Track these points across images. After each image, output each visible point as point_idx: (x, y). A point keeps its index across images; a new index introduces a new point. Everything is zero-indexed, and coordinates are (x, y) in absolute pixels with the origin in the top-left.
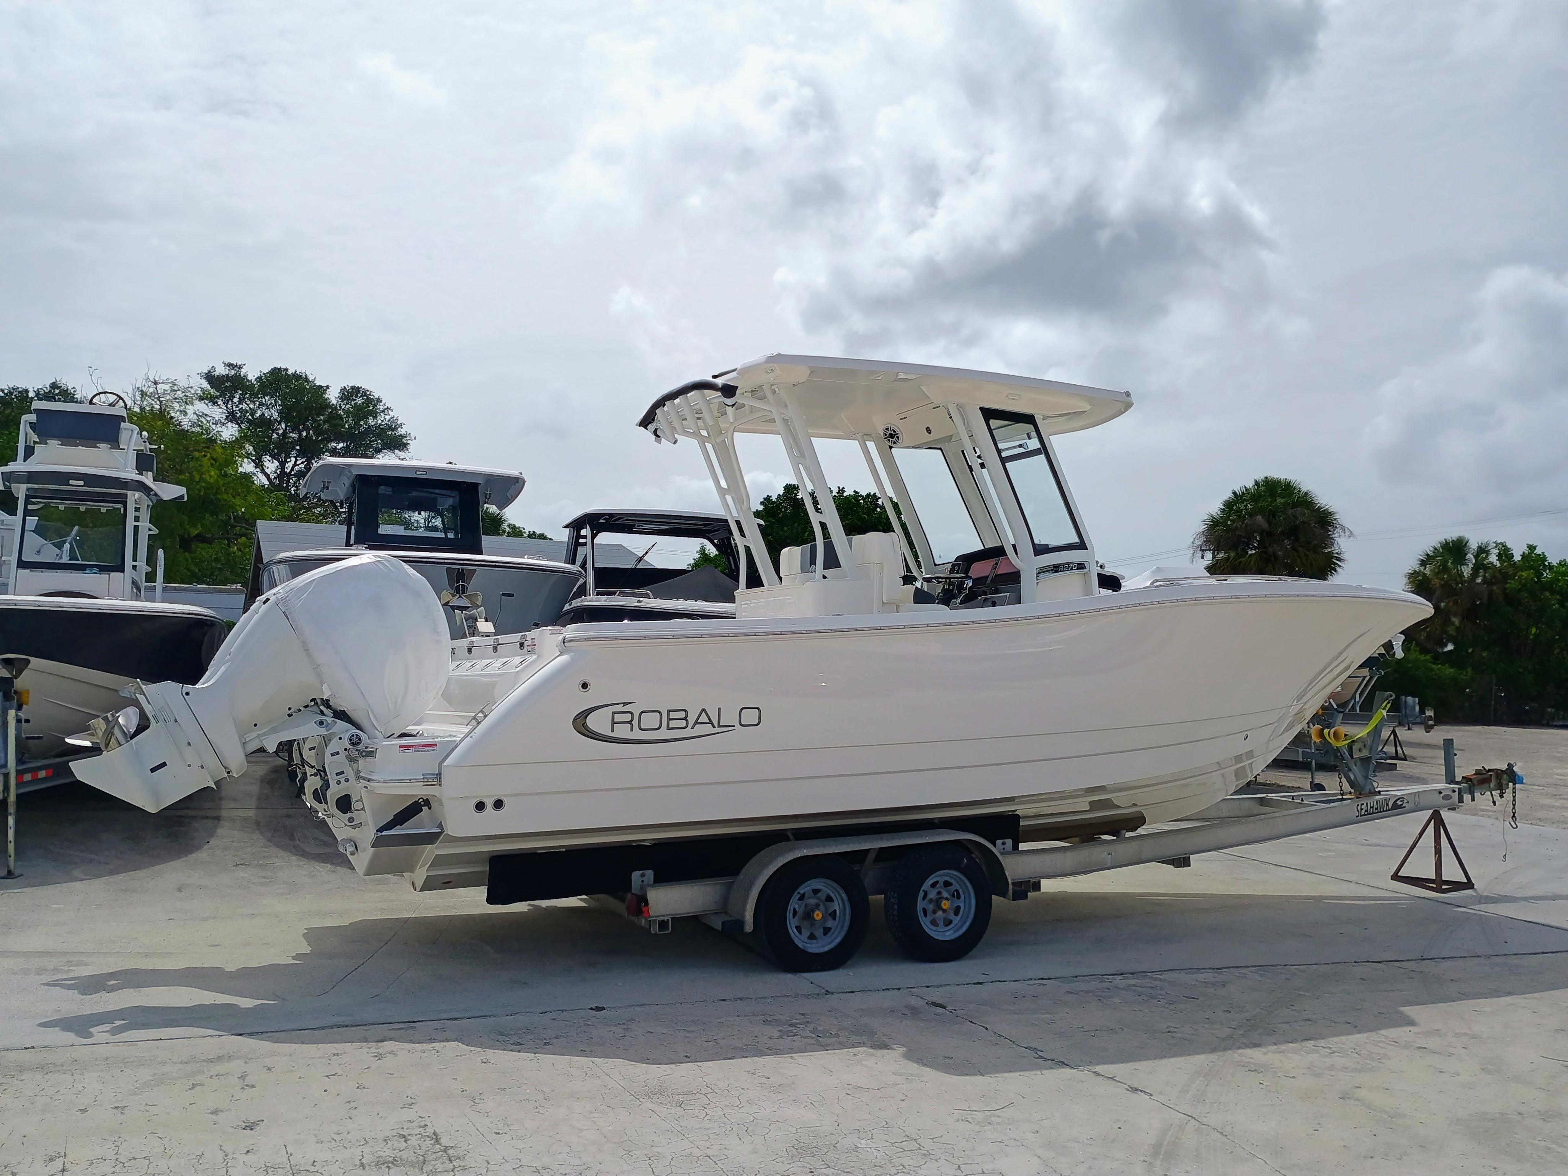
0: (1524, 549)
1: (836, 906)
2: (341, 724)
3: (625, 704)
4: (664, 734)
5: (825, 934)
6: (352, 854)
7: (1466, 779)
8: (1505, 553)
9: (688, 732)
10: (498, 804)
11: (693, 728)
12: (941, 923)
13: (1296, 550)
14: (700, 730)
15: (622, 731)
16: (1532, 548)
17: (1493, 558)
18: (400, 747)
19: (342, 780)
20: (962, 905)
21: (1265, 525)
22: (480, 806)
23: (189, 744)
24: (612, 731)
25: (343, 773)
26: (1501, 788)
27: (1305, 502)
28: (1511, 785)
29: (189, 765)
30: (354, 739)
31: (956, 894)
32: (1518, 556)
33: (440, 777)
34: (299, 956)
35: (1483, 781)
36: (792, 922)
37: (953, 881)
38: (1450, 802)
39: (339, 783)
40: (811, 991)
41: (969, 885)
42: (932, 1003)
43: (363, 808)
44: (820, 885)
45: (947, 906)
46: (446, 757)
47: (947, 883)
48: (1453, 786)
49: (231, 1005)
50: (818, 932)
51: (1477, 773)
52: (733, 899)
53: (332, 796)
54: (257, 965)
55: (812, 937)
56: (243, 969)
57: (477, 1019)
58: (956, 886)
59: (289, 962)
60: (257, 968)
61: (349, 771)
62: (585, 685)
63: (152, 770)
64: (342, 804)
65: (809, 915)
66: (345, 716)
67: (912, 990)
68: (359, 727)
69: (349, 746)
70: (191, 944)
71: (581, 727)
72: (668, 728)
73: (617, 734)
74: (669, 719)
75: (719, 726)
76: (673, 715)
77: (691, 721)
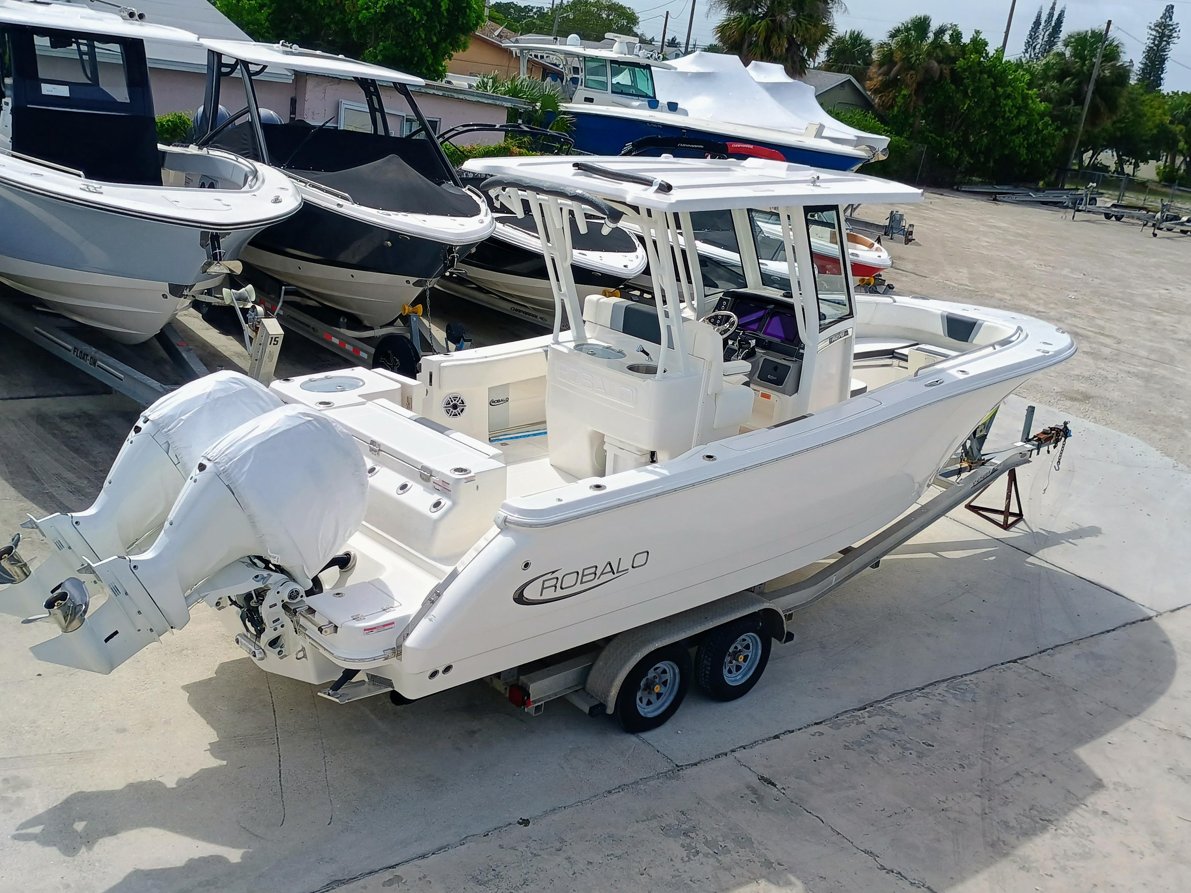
0: (972, 34)
1: (669, 676)
2: (277, 577)
3: (553, 572)
4: (579, 587)
5: (658, 699)
6: (262, 659)
7: (1037, 437)
8: (956, 36)
9: (595, 582)
10: (448, 669)
11: (598, 578)
12: (734, 670)
13: (800, 22)
14: (604, 578)
15: (549, 594)
16: (977, 32)
17: (947, 38)
18: (365, 630)
19: (279, 627)
20: (750, 655)
22: (434, 674)
23: (139, 612)
24: (541, 595)
25: (278, 619)
26: (1057, 441)
28: (1063, 439)
29: (139, 630)
30: (293, 595)
31: (747, 647)
32: (966, 39)
33: (397, 651)
34: (215, 749)
35: (1048, 439)
36: (639, 695)
37: (747, 638)
38: (1024, 459)
39: (275, 629)
40: (664, 767)
41: (758, 640)
42: (762, 779)
43: (305, 656)
44: (661, 665)
45: (741, 658)
46: (405, 635)
47: (744, 640)
48: (1029, 446)
49: (219, 859)
50: (653, 698)
51: (1044, 432)
52: (594, 680)
53: (265, 638)
54: (188, 772)
55: (649, 703)
56: (181, 782)
57: (442, 855)
58: (749, 641)
59: (213, 762)
60: (192, 779)
61: (286, 619)
62: (527, 565)
63: (107, 640)
64: (273, 643)
65: (649, 687)
66: (279, 569)
67: (735, 754)
68: (291, 578)
69: (287, 600)
70: (97, 730)
71: (520, 599)
72: (582, 583)
73: (545, 597)
74: (583, 576)
75: (618, 572)
76: (586, 572)
77: (598, 573)
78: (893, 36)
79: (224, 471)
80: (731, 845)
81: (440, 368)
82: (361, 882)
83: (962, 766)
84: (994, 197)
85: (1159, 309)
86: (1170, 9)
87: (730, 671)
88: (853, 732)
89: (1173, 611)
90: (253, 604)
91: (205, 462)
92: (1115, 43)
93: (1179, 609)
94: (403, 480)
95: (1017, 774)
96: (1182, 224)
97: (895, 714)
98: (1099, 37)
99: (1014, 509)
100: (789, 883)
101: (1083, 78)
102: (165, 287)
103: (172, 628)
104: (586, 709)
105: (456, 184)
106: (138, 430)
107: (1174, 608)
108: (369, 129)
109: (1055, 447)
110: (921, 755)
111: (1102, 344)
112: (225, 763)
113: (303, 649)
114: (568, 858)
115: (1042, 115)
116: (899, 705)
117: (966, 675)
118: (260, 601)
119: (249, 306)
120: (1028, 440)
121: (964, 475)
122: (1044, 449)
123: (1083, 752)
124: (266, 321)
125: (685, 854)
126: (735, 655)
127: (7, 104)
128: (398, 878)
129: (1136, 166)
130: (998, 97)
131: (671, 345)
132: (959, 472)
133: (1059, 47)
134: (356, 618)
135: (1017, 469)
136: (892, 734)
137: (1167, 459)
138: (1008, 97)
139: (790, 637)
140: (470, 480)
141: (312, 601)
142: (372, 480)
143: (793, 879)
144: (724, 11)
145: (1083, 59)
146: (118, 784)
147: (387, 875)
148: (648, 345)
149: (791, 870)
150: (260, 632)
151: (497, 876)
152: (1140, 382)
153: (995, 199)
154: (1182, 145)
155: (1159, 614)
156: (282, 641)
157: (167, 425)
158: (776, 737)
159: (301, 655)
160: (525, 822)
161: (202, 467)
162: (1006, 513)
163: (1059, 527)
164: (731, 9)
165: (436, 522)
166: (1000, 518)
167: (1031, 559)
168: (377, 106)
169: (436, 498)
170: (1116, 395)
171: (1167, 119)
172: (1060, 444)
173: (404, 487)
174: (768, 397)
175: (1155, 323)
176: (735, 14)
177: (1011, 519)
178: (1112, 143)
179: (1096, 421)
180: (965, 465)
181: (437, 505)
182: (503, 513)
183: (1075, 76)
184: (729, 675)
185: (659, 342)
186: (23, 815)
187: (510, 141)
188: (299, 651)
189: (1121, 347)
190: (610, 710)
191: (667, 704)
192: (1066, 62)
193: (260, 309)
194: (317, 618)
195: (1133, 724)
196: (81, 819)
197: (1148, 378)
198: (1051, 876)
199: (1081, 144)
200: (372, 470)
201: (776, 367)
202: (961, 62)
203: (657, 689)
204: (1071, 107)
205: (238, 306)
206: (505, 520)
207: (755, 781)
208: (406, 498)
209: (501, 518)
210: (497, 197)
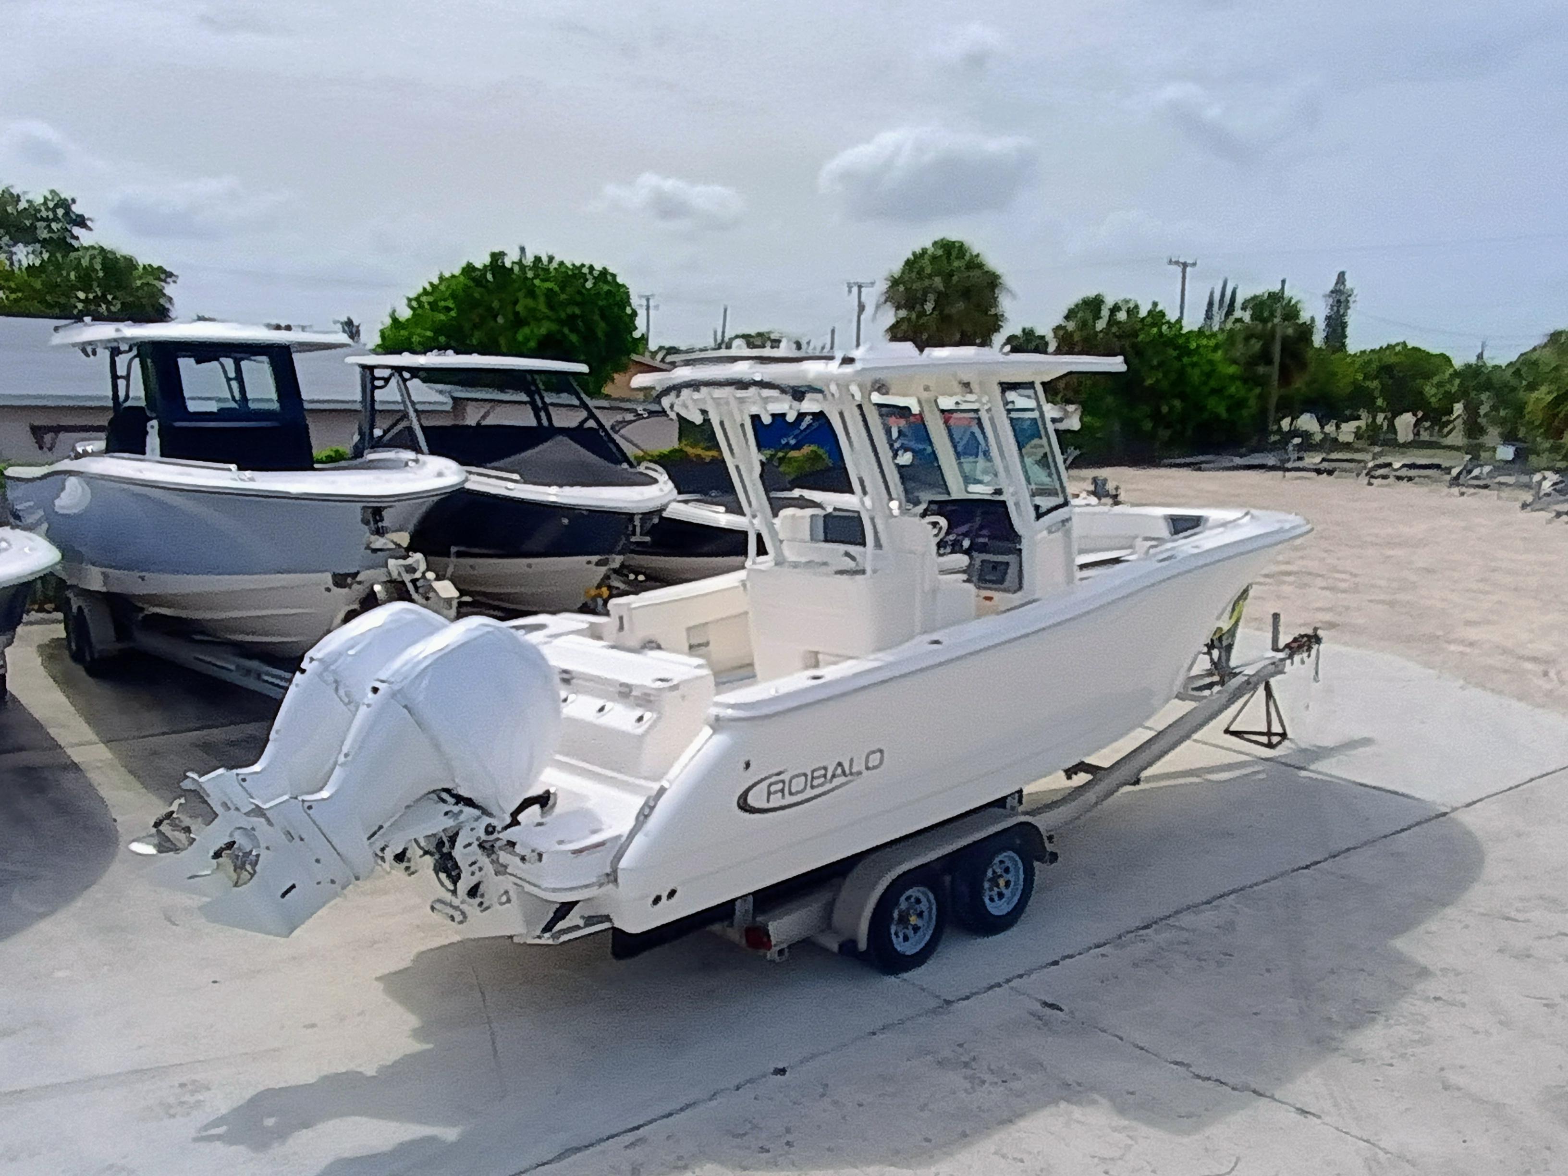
0: (1149, 307)
1: (924, 906)
3: (779, 774)
4: (809, 793)
5: (915, 933)
7: (1288, 646)
8: (1132, 311)
9: (828, 787)
10: (672, 894)
11: (830, 782)
12: (996, 898)
14: (836, 782)
15: (776, 800)
16: (1155, 305)
17: (1122, 316)
18: (573, 853)
19: (477, 871)
20: (1011, 880)
21: (941, 287)
22: (657, 900)
23: (318, 861)
24: (768, 801)
25: (476, 862)
26: (1309, 649)
27: (975, 264)
28: (1316, 646)
29: (319, 883)
30: (490, 830)
31: (1007, 870)
32: (1143, 313)
33: (612, 877)
34: (418, 1034)
35: (1300, 647)
36: (893, 929)
37: (1006, 860)
38: (1277, 668)
39: (473, 874)
40: (933, 1003)
41: (1017, 858)
42: (1045, 1004)
43: (509, 901)
44: (913, 892)
45: (1002, 882)
46: (619, 857)
47: (1001, 862)
48: (1281, 655)
49: (432, 1139)
50: (910, 932)
51: (1295, 640)
52: (839, 917)
53: (463, 886)
54: (390, 1059)
55: (906, 938)
56: (383, 1069)
57: (689, 1112)
58: (1008, 863)
59: (418, 1047)
60: (395, 1064)
61: (484, 860)
62: (748, 765)
63: (284, 895)
64: (473, 892)
65: (903, 920)
66: (469, 802)
67: (1012, 984)
68: (485, 812)
69: (484, 837)
70: (283, 1027)
71: (744, 805)
72: (812, 787)
73: (771, 805)
74: (813, 778)
75: (851, 774)
76: (816, 774)
77: (829, 776)
78: (1067, 318)
79: (399, 691)
80: (1020, 1071)
81: (630, 610)
82: (598, 1148)
83: (1268, 971)
84: (1197, 467)
85: (1390, 544)
86: (1342, 275)
87: (992, 900)
88: (1139, 950)
89: (1469, 805)
90: (445, 850)
91: (377, 685)
92: (1293, 302)
93: (1474, 803)
94: (600, 703)
95: (1332, 972)
96: (1396, 470)
97: (1183, 929)
98: (1275, 297)
99: (1276, 728)
100: (1094, 1102)
101: (1268, 338)
102: (328, 578)
103: (357, 879)
104: (835, 947)
105: (631, 465)
106: (303, 671)
107: (1470, 801)
108: (533, 423)
109: (1309, 656)
110: (1220, 964)
111: (1336, 579)
112: (430, 1046)
113: (506, 892)
114: (835, 1103)
115: (1233, 378)
116: (1186, 919)
117: (1256, 884)
118: (453, 846)
119: (418, 575)
120: (1276, 649)
121: (1216, 689)
122: (1297, 658)
123: (1400, 944)
124: (437, 585)
125: (968, 1086)
126: (994, 881)
127: (152, 427)
128: (641, 1140)
129: (1338, 427)
130: (1183, 367)
131: (878, 545)
132: (1210, 686)
133: (1238, 313)
134: (561, 842)
135: (1273, 681)
136: (1186, 948)
137: (1431, 671)
138: (1194, 365)
139: (1054, 857)
140: (675, 687)
141: (512, 834)
142: (567, 710)
143: (1096, 1096)
144: (892, 312)
145: (1264, 321)
146: (310, 1078)
147: (629, 1138)
148: (853, 549)
149: (1093, 1089)
150: (455, 880)
151: (755, 1127)
152: (1386, 607)
153: (1200, 469)
154: (1380, 402)
155: (1456, 809)
156: (482, 889)
157: (336, 661)
158: (1056, 963)
159: (504, 899)
160: (782, 1071)
161: (375, 690)
162: (1269, 734)
163: (1328, 741)
164: (898, 308)
165: (641, 737)
166: (1264, 739)
167: (1303, 773)
168: (540, 404)
169: (638, 713)
170: (1361, 621)
171: (1360, 377)
172: (1313, 652)
173: (602, 709)
174: (989, 599)
175: (1389, 557)
176: (903, 313)
177: (1275, 740)
178: (1309, 405)
179: (1346, 644)
180: (1216, 678)
181: (640, 719)
182: (714, 711)
183: (1259, 337)
184: (993, 904)
185: (864, 544)
186: (200, 1118)
187: (684, 442)
188: (502, 895)
189: (1357, 580)
190: (863, 945)
191: (927, 938)
192: (1248, 327)
193: (431, 575)
194: (518, 848)
195: (1450, 912)
196: (270, 1115)
197: (1392, 604)
198: (1392, 1065)
199: (1278, 409)
200: (565, 700)
201: (995, 566)
202: (1141, 337)
203: (913, 920)
204: (1261, 370)
205: (407, 578)
206: (717, 718)
207: (1038, 1007)
208: (605, 720)
209: (713, 718)
210: (672, 407)
